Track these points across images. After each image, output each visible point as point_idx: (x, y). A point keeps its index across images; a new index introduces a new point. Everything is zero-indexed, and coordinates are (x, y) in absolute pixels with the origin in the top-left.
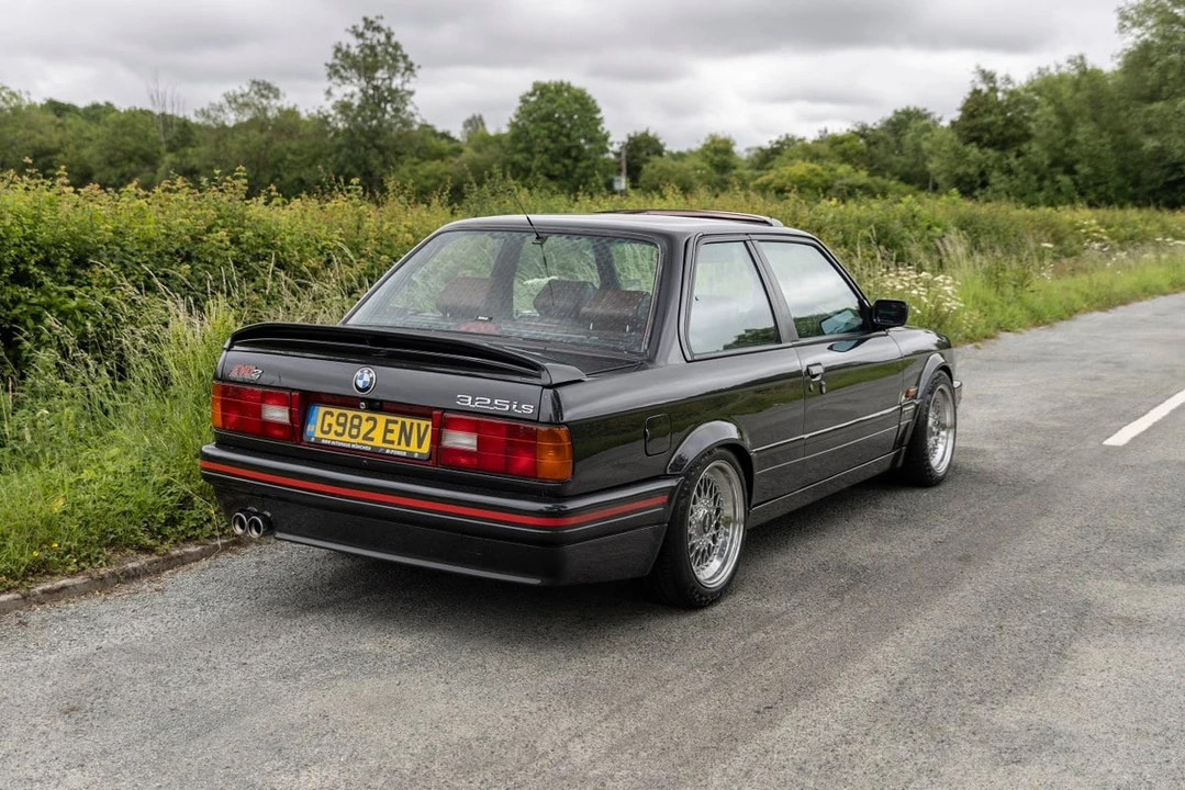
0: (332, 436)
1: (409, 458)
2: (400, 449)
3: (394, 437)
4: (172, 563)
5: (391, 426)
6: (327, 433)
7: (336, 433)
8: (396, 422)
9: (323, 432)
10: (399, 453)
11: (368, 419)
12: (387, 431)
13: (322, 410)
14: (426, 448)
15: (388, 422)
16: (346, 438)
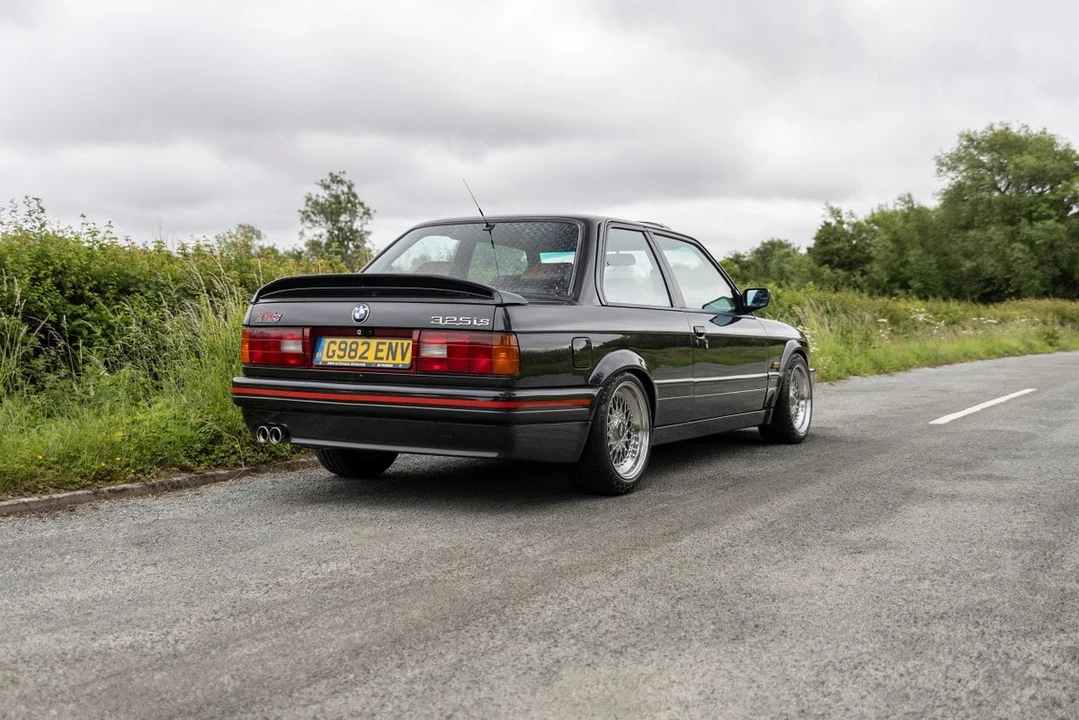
0: (335, 358)
1: (395, 369)
2: (388, 363)
3: (383, 354)
4: (207, 480)
5: (380, 347)
6: (332, 357)
7: (339, 356)
8: (385, 343)
9: (328, 356)
10: (387, 366)
11: (363, 344)
12: (378, 350)
13: (327, 341)
14: (408, 360)
15: (378, 344)
16: (346, 359)
